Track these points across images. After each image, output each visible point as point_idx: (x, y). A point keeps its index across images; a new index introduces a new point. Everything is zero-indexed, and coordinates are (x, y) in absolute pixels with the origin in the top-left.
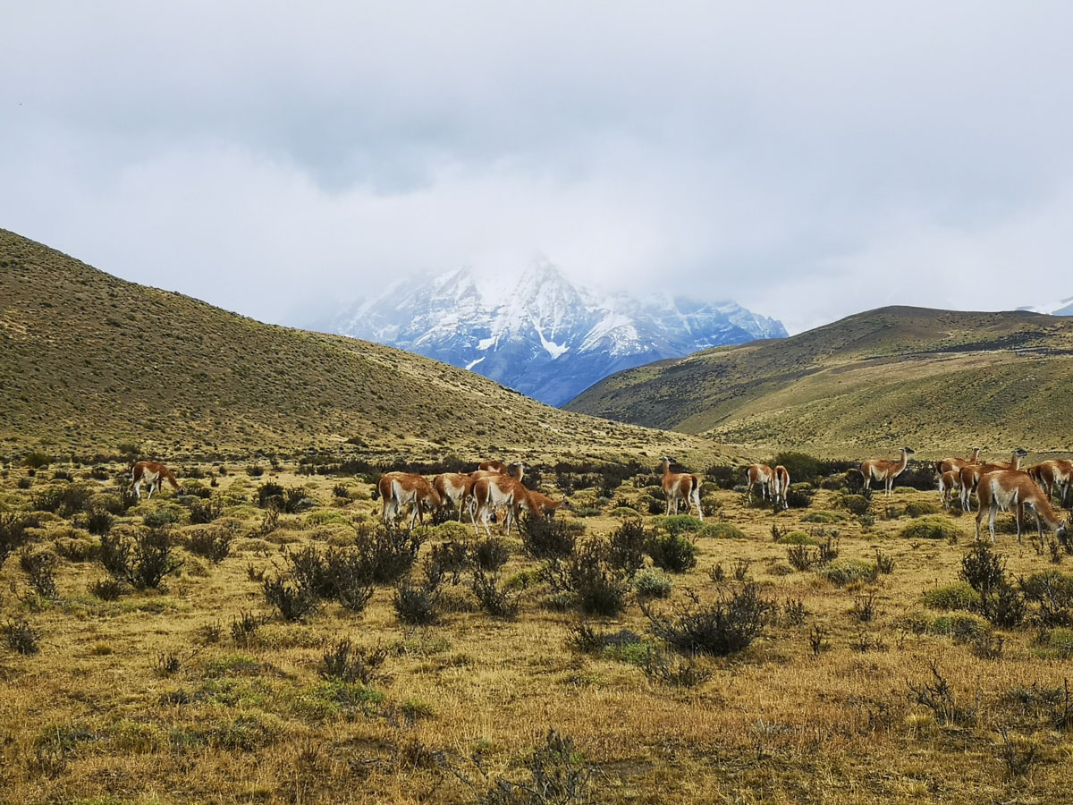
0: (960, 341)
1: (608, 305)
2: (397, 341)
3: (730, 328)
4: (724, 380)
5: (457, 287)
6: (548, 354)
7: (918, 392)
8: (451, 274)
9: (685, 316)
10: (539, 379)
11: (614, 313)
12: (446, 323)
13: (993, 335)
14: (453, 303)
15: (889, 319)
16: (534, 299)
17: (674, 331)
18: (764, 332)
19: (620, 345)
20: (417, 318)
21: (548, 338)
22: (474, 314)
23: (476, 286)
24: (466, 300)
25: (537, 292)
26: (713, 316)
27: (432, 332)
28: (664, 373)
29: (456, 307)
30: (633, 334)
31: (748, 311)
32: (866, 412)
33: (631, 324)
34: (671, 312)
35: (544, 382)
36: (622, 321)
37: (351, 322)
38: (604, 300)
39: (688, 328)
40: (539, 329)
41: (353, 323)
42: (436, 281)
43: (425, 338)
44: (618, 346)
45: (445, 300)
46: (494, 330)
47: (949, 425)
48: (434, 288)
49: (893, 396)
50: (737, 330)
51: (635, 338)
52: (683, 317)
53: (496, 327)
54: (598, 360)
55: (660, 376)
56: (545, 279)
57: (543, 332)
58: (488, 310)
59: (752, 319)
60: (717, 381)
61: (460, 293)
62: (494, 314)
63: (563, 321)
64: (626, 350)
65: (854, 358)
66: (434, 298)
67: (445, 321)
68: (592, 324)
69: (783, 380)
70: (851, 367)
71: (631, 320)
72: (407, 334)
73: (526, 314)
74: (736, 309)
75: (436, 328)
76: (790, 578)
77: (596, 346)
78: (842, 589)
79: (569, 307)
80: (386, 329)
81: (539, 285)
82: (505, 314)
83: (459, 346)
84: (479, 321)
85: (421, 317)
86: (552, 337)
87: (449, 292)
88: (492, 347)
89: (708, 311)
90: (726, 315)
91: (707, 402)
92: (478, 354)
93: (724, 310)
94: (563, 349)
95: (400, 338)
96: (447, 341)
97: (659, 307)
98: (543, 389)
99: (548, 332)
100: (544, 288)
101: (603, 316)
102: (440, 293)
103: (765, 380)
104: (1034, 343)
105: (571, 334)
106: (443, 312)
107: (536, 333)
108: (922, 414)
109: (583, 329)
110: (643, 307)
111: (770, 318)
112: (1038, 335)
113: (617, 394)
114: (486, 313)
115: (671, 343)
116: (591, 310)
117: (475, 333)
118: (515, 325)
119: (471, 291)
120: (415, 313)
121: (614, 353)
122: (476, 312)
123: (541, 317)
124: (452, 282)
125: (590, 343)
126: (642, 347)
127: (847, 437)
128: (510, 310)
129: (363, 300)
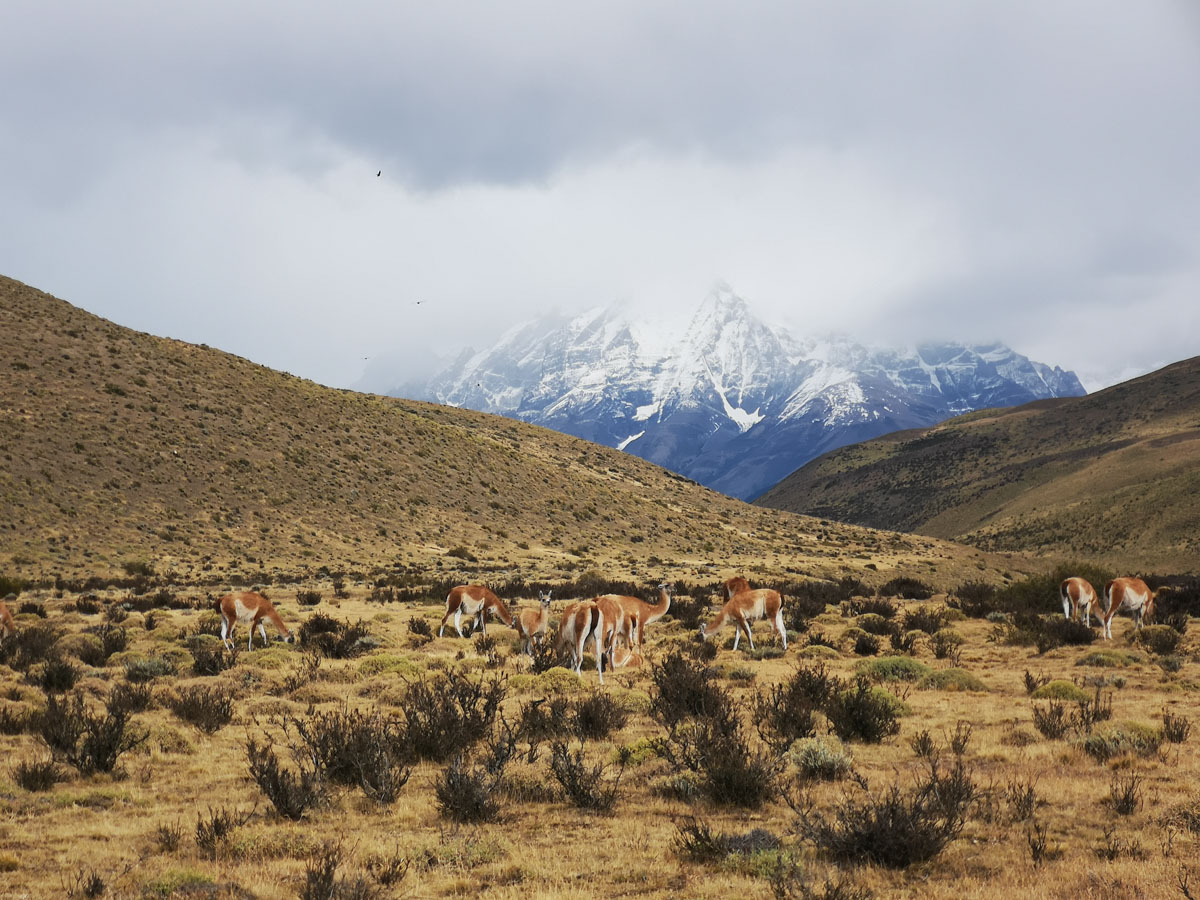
1: (820, 354)
2: (519, 410)
3: (998, 383)
4: (992, 459)
5: (603, 332)
6: (734, 425)
8: (596, 314)
9: (933, 368)
10: (722, 461)
11: (829, 365)
12: (588, 383)
14: (598, 355)
16: (713, 348)
17: (916, 389)
18: (1051, 389)
19: (838, 410)
20: (548, 378)
21: (734, 405)
22: (628, 370)
23: (630, 330)
24: (616, 351)
25: (718, 337)
26: (974, 366)
27: (572, 397)
28: (903, 450)
29: (603, 361)
30: (856, 395)
31: (1026, 359)
33: (853, 380)
34: (912, 363)
35: (730, 464)
36: (840, 376)
37: (455, 385)
38: (813, 347)
39: (938, 385)
40: (721, 390)
41: (458, 385)
42: (575, 322)
43: (561, 404)
44: (835, 413)
45: (586, 351)
48: (570, 333)
50: (1009, 385)
51: (861, 399)
52: (928, 368)
53: (660, 389)
54: (806, 433)
55: (896, 454)
56: (728, 319)
57: (726, 394)
58: (649, 364)
59: (1031, 370)
60: (981, 460)
61: (608, 340)
62: (656, 370)
63: (755, 378)
64: (848, 417)
65: (1183, 424)
66: (572, 348)
67: (587, 381)
68: (797, 381)
69: (1078, 458)
71: (853, 375)
72: (534, 400)
73: (702, 368)
74: (1007, 356)
75: (575, 391)
76: (1031, 751)
77: (803, 412)
78: (1104, 767)
79: (763, 358)
80: (505, 394)
81: (719, 328)
82: (673, 370)
83: (608, 415)
84: (636, 380)
85: (553, 376)
86: (740, 401)
87: (593, 339)
88: (654, 417)
89: (966, 359)
90: (993, 365)
91: (966, 491)
92: (635, 427)
93: (989, 357)
94: (755, 417)
95: (524, 405)
96: (591, 409)
97: (894, 355)
98: (728, 476)
99: (734, 394)
100: (726, 332)
101: (812, 370)
102: (579, 341)
103: (1053, 458)
105: (768, 395)
106: (584, 368)
107: (717, 396)
109: (783, 389)
110: (871, 354)
111: (1057, 368)
113: (834, 482)
114: (645, 368)
115: (913, 407)
116: (795, 361)
117: (630, 397)
118: (687, 385)
119: (624, 337)
120: (544, 370)
121: (831, 422)
122: (632, 367)
123: (724, 372)
124: (595, 326)
125: (795, 408)
126: (871, 414)
127: (1174, 540)
128: (680, 364)
129: (469, 354)
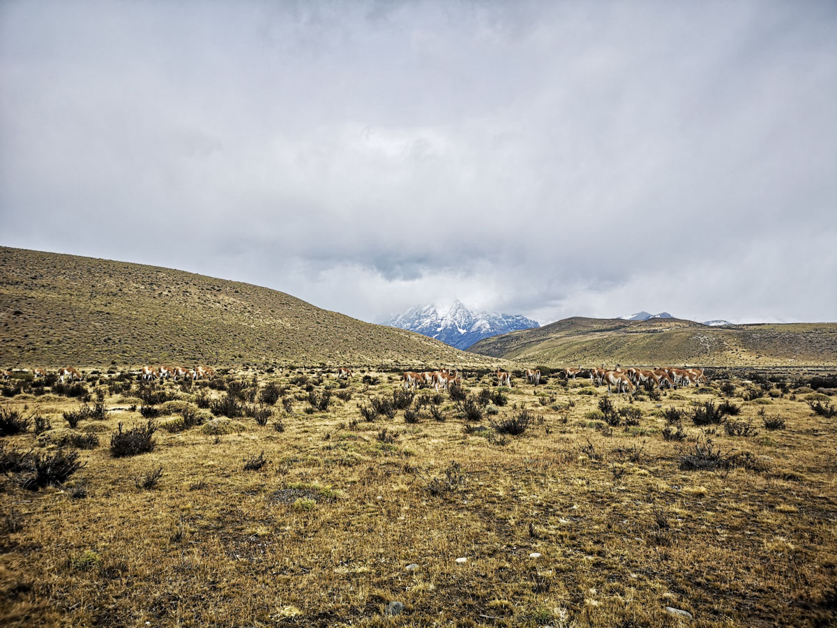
0: (598, 329)
1: (480, 316)
3: (521, 324)
4: (519, 341)
6: (460, 333)
7: (584, 345)
8: (428, 306)
10: (457, 341)
11: (482, 319)
13: (609, 327)
14: (429, 316)
15: (574, 320)
16: (455, 315)
17: (502, 325)
18: (532, 325)
21: (460, 327)
22: (435, 320)
23: (436, 310)
24: (433, 315)
25: (456, 312)
26: (515, 320)
27: (422, 326)
28: (499, 339)
30: (488, 326)
31: (527, 319)
32: (566, 352)
33: (487, 323)
34: (501, 319)
35: (459, 342)
36: (484, 322)
38: (478, 315)
39: (506, 324)
40: (457, 325)
41: (396, 322)
43: (420, 327)
44: (483, 330)
45: (426, 315)
46: (442, 324)
47: (595, 356)
48: (422, 311)
49: (576, 347)
50: (523, 324)
52: (505, 320)
54: (477, 335)
55: (497, 340)
56: (459, 308)
59: (528, 321)
60: (516, 342)
61: (431, 312)
62: (442, 320)
63: (465, 322)
64: (486, 331)
65: (563, 334)
66: (422, 314)
67: (426, 322)
68: (475, 323)
69: (539, 341)
70: (561, 337)
72: (414, 326)
73: (453, 319)
74: (522, 318)
75: (423, 324)
76: (539, 408)
77: (476, 330)
78: (557, 412)
79: (467, 317)
80: (407, 325)
82: (446, 320)
83: (431, 330)
84: (437, 322)
85: (418, 321)
87: (427, 312)
88: (441, 330)
89: (513, 318)
90: (519, 320)
91: (513, 349)
92: (437, 333)
93: (518, 318)
94: (465, 331)
95: (411, 327)
96: (427, 328)
97: (497, 317)
98: (459, 344)
99: (460, 325)
100: (458, 311)
101: (478, 320)
102: (424, 313)
103: (533, 342)
104: (623, 329)
105: (468, 326)
106: (425, 319)
108: (586, 353)
109: (471, 324)
110: (492, 317)
111: (534, 321)
112: (624, 327)
113: (483, 346)
114: (439, 319)
115: (501, 329)
116: (474, 318)
117: (436, 326)
118: (449, 323)
119: (434, 312)
120: (416, 319)
121: (482, 332)
123: (458, 320)
124: (428, 309)
125: (474, 329)
126: (491, 331)
127: (560, 361)
128: (448, 318)
129: (399, 315)
